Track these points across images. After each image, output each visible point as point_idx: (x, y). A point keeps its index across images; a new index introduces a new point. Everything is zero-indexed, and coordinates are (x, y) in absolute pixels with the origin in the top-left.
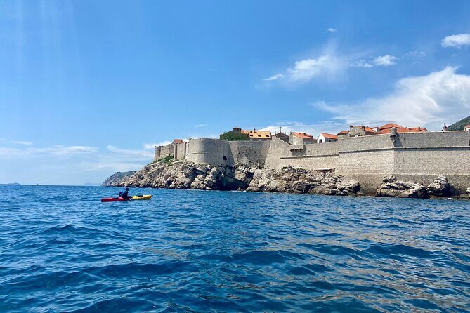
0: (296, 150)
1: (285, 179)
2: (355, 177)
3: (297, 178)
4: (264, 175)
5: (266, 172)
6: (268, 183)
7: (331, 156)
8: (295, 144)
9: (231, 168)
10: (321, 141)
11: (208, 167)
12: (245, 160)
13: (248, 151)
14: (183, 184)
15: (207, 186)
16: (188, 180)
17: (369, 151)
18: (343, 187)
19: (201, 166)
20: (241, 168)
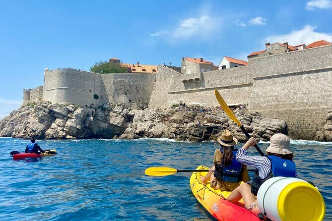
0: (191, 80)
1: (175, 121)
2: (279, 115)
3: (193, 119)
4: (147, 117)
5: (149, 112)
6: (150, 127)
7: (239, 86)
8: (189, 72)
9: (104, 109)
10: (224, 67)
11: (70, 108)
12: (123, 99)
13: (128, 87)
14: (34, 131)
15: (68, 133)
16: (41, 127)
17: (302, 73)
18: (263, 129)
19: (61, 106)
20: (117, 109)
